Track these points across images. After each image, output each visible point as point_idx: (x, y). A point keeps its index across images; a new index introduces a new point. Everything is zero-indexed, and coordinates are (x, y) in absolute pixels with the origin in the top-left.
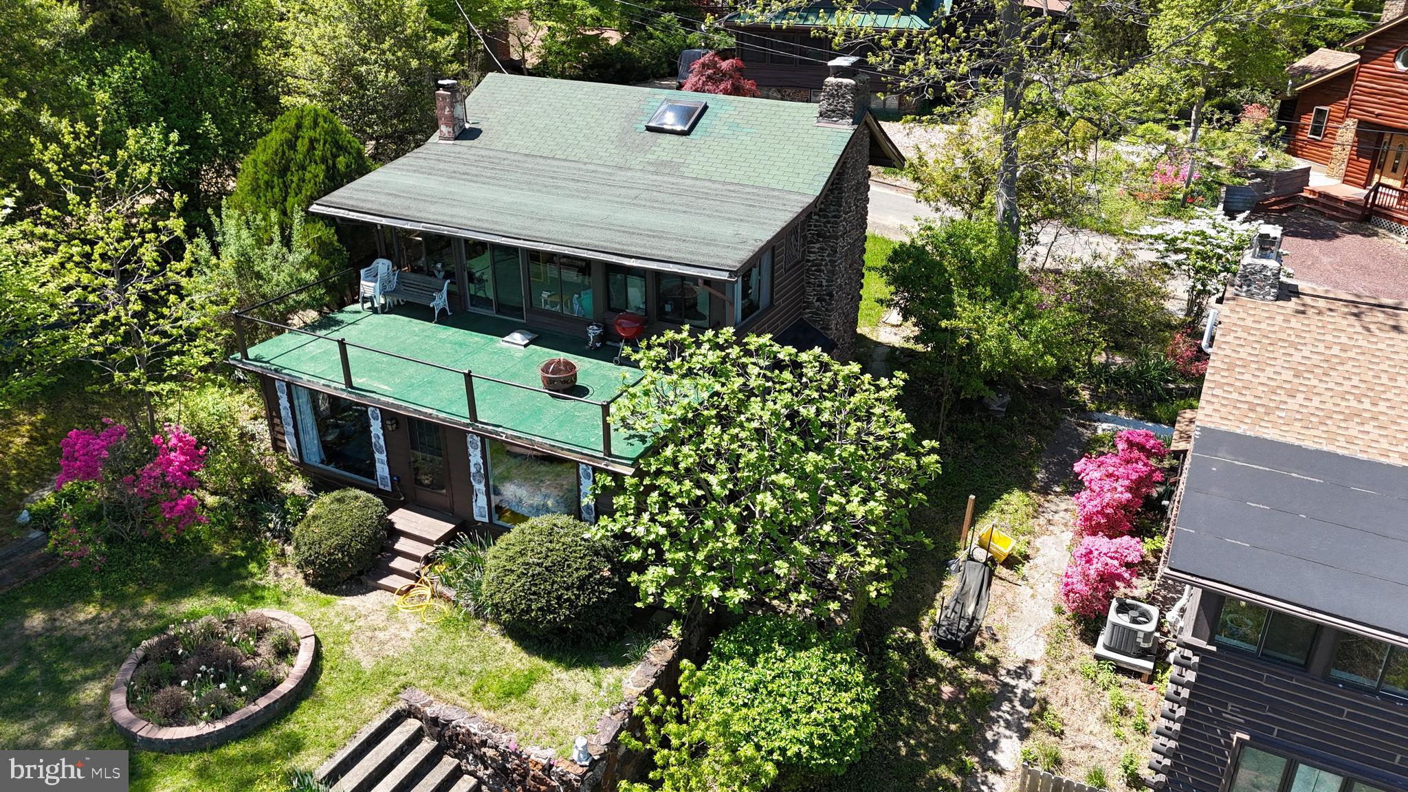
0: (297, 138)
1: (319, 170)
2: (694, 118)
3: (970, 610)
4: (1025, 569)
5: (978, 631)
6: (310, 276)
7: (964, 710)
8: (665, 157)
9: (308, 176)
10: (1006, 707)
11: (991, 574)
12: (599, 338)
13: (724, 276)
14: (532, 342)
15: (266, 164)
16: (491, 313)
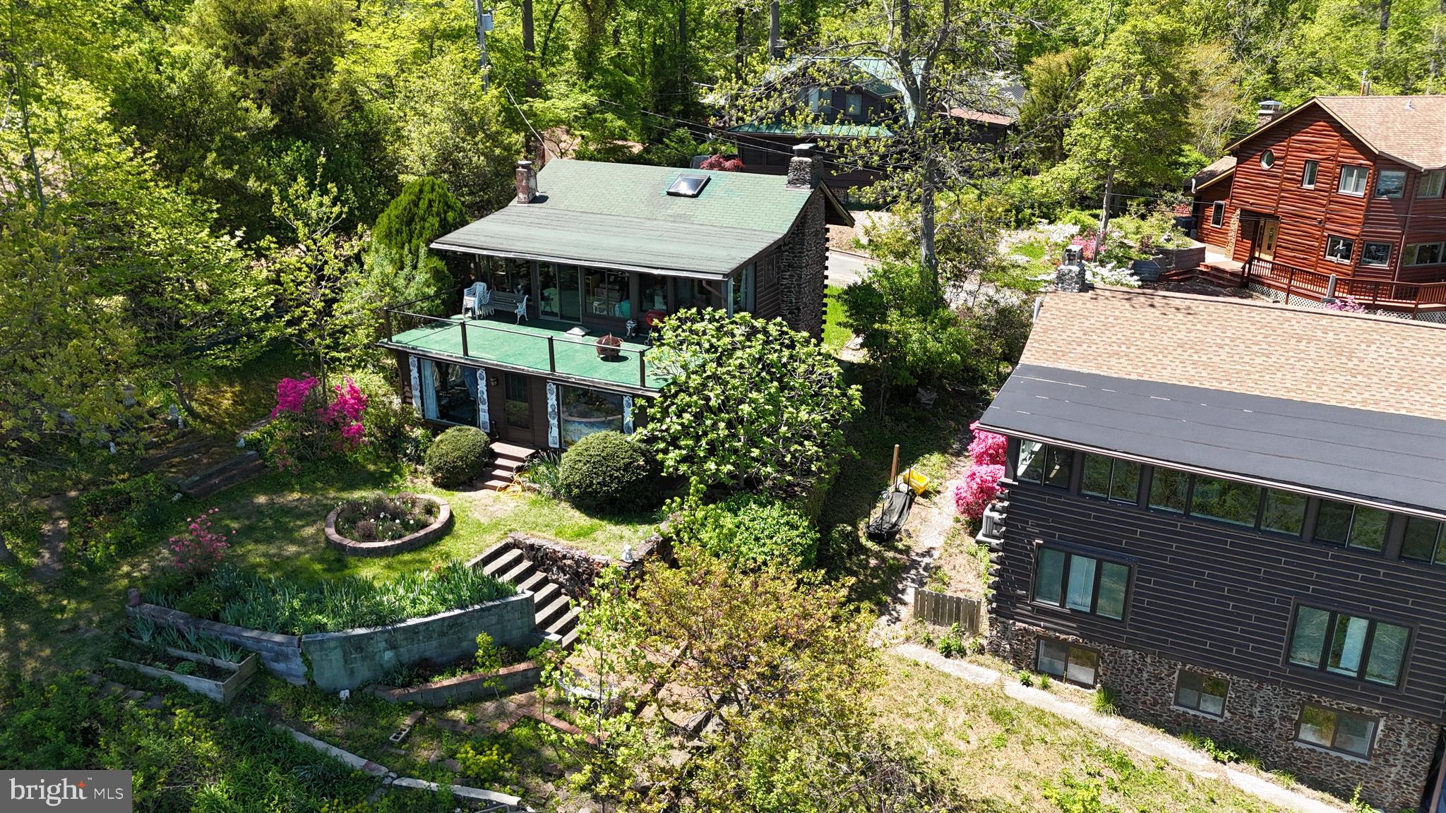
0: (419, 199)
1: (435, 221)
2: (701, 187)
3: (894, 520)
4: (936, 499)
5: (899, 531)
6: (431, 291)
7: (884, 572)
8: (680, 211)
9: (427, 225)
10: (913, 572)
11: (912, 501)
12: (634, 330)
13: (720, 278)
14: (587, 334)
15: (397, 217)
16: (557, 319)
